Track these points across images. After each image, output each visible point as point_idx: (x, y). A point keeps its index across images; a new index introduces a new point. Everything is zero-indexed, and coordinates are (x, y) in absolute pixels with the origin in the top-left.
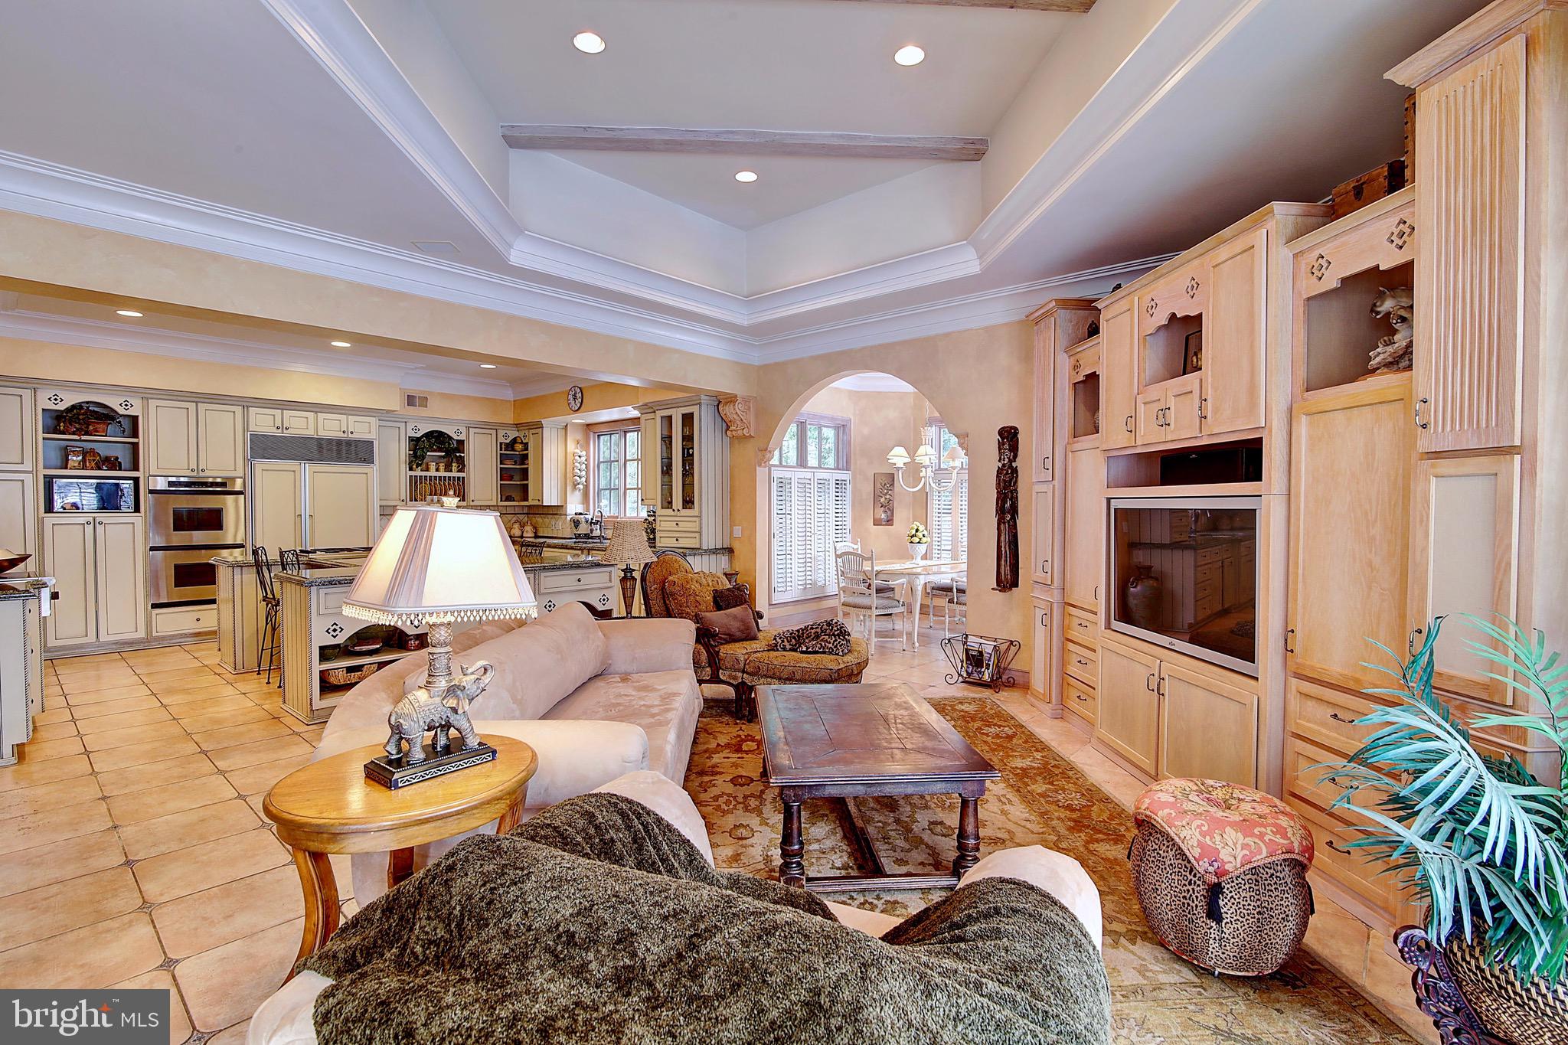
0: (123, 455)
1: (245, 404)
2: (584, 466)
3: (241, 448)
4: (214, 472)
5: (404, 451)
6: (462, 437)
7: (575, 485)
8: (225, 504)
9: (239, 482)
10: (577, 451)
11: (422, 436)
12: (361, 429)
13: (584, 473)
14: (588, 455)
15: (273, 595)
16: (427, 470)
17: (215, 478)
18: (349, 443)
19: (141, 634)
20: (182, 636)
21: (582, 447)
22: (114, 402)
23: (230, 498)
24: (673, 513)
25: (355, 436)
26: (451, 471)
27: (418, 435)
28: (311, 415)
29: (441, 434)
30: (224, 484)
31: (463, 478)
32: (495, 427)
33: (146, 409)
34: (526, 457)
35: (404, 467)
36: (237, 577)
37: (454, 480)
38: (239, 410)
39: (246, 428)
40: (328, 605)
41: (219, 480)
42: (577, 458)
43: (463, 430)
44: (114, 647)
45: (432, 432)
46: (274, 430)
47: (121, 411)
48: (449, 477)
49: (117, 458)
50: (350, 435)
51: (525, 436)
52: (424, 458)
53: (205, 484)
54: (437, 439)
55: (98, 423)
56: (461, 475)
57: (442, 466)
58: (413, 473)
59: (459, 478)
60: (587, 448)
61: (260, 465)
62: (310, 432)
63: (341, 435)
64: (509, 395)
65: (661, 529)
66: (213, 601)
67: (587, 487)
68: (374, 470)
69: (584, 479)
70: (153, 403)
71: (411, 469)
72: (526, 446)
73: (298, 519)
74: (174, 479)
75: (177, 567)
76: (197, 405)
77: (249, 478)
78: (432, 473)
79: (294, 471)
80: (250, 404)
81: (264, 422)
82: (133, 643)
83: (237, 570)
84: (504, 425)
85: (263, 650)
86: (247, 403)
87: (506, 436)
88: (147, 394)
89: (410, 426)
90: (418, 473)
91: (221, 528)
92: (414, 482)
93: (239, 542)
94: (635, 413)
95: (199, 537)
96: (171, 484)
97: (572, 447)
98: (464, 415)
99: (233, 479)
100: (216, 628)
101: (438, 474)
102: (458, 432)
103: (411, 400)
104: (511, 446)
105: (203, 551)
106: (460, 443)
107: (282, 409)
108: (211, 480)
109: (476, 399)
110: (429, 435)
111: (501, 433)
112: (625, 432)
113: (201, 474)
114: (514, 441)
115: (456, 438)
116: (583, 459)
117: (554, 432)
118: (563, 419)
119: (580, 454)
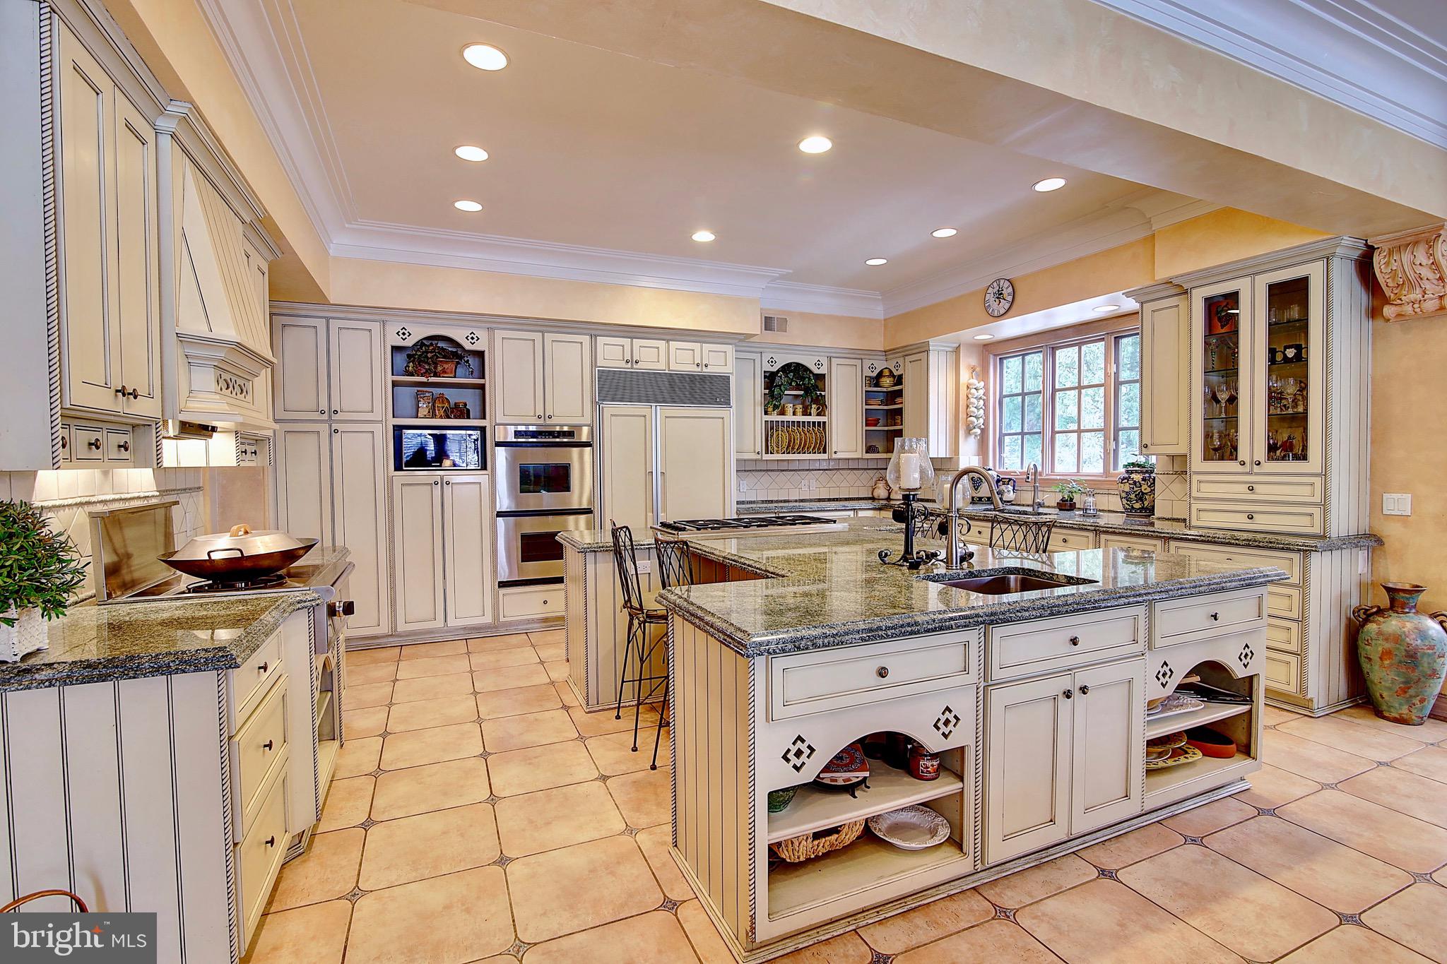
0: (469, 398)
1: (593, 332)
2: (982, 402)
3: (588, 387)
4: (561, 421)
5: (758, 388)
6: (823, 370)
7: (969, 430)
8: (571, 458)
9: (585, 430)
10: (972, 381)
11: (778, 371)
12: (718, 360)
13: (982, 412)
14: (986, 387)
15: (641, 605)
16: (783, 413)
17: (562, 426)
18: (703, 379)
19: (488, 619)
20: (529, 621)
21: (978, 376)
22: (459, 335)
23: (575, 450)
24: (1239, 468)
25: (711, 370)
26: (810, 415)
27: (774, 369)
28: (662, 344)
29: (800, 366)
30: (570, 434)
31: (824, 423)
32: (859, 355)
33: (491, 341)
34: (899, 393)
35: (759, 410)
36: (590, 567)
37: (814, 425)
38: (586, 339)
39: (594, 363)
40: (790, 695)
41: (566, 429)
42: (973, 391)
43: (824, 361)
44: (462, 632)
45: (789, 365)
46: (623, 364)
47: (467, 346)
48: (809, 422)
49: (465, 405)
50: (705, 369)
51: (898, 366)
52: (780, 397)
53: (551, 434)
54: (796, 371)
55: (446, 362)
56: (821, 419)
57: (799, 408)
58: (768, 418)
59: (819, 423)
60: (984, 375)
61: (610, 408)
62: (661, 366)
63: (692, 369)
64: (879, 312)
65: (1200, 495)
66: (560, 580)
67: (984, 432)
68: (730, 414)
69: (981, 421)
70: (499, 334)
71: (766, 413)
72: (899, 380)
73: (649, 477)
74: (522, 428)
75: (525, 538)
76: (543, 336)
77: (597, 427)
78: (789, 417)
79: (645, 416)
80: (597, 333)
81: (612, 354)
82: (480, 628)
83: (590, 557)
84: (871, 352)
85: (623, 682)
86: (595, 330)
87: (872, 368)
88: (493, 322)
89: (766, 357)
90: (775, 417)
91: (567, 489)
92: (770, 428)
93: (585, 506)
94: (1131, 305)
95: (547, 499)
96: (517, 434)
97: (965, 376)
98: (827, 339)
99: (580, 426)
100: (564, 613)
101: (796, 419)
102: (819, 364)
103: (768, 323)
104: (876, 380)
105: (550, 517)
106: (821, 377)
107: (632, 338)
108: (558, 429)
109: (840, 319)
110: (786, 368)
111: (867, 363)
112: (1054, 349)
113: (549, 422)
114: (880, 375)
115: (816, 371)
116: (981, 392)
117: (943, 358)
118: (951, 338)
119: (978, 385)
